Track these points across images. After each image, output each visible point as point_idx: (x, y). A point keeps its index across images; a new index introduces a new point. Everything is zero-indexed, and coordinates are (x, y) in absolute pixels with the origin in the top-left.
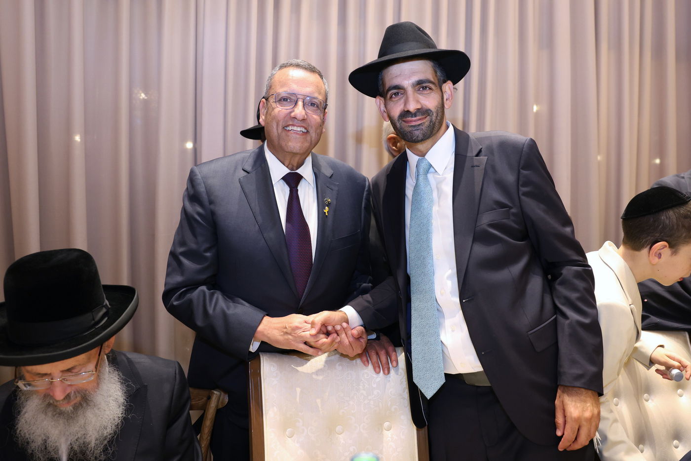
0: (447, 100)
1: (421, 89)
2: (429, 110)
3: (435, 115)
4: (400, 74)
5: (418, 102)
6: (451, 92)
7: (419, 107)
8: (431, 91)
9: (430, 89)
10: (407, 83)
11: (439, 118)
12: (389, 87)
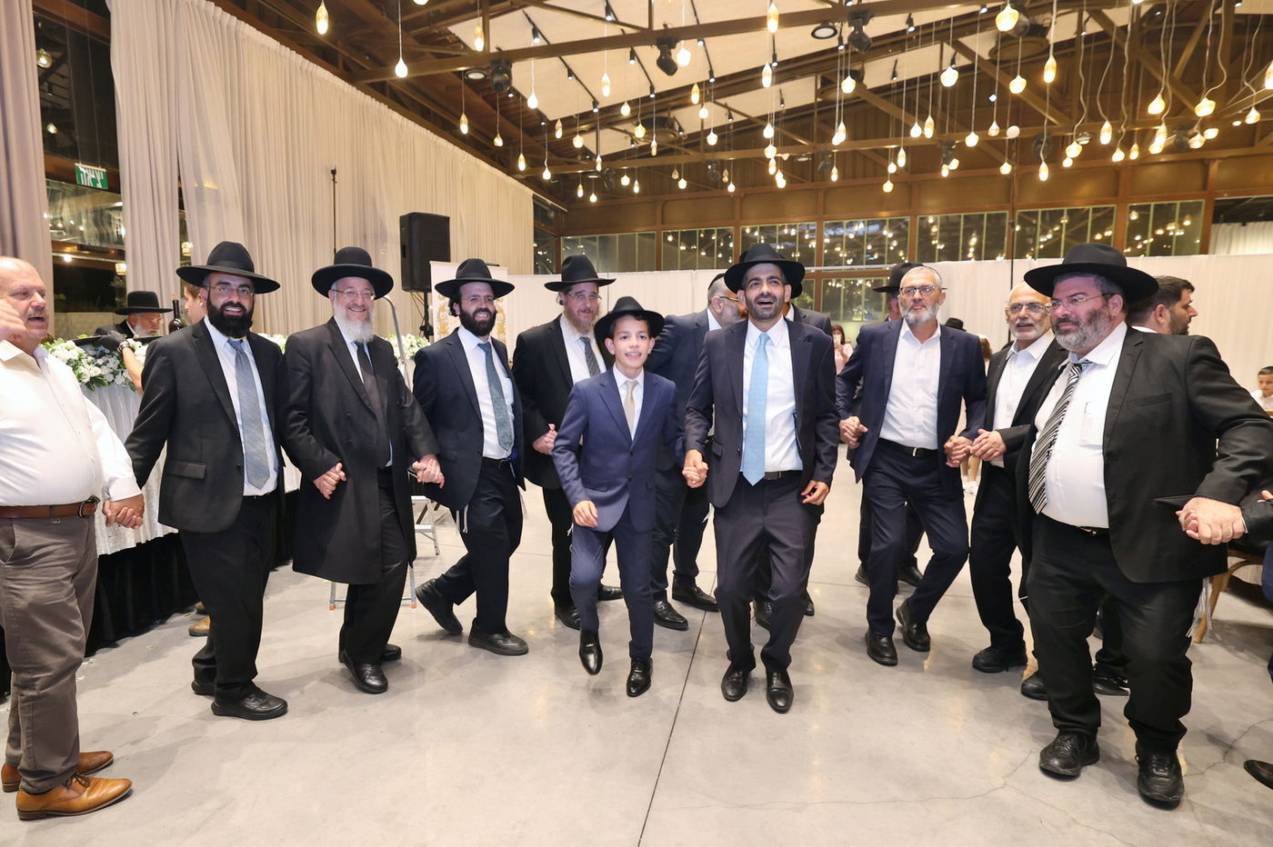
1: (772, 282)
7: (770, 291)
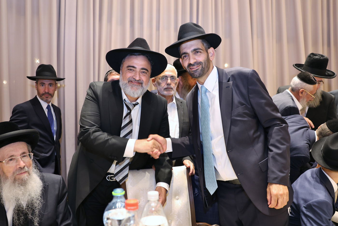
0: (211, 56)
1: (196, 53)
2: (201, 62)
3: (204, 64)
4: (186, 47)
5: (195, 59)
6: (214, 52)
8: (201, 53)
9: (200, 52)
10: (189, 51)
11: (206, 65)
12: (182, 54)
